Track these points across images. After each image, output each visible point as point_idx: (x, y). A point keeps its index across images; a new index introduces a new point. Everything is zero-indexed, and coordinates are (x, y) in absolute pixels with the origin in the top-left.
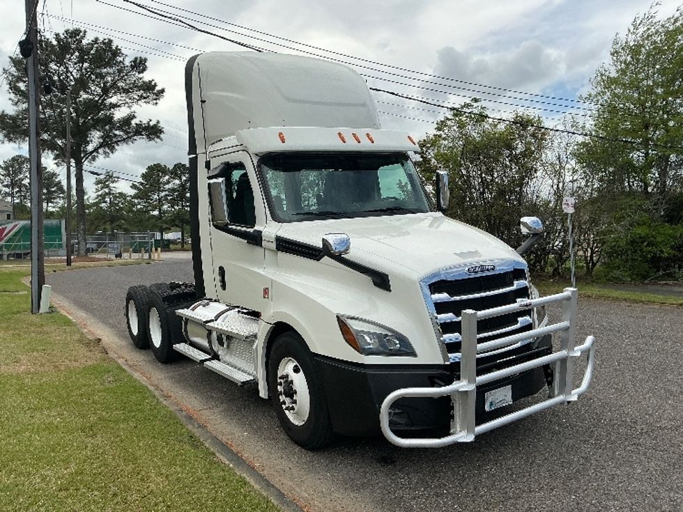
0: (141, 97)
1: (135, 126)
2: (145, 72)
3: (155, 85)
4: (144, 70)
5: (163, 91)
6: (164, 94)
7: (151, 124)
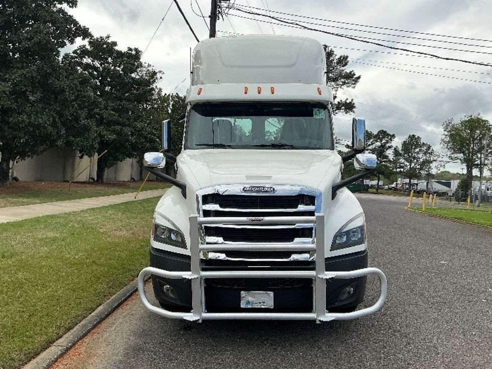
0: (344, 83)
1: (337, 103)
2: (346, 66)
3: (354, 75)
4: (346, 64)
5: (359, 78)
6: (360, 80)
7: (348, 102)
